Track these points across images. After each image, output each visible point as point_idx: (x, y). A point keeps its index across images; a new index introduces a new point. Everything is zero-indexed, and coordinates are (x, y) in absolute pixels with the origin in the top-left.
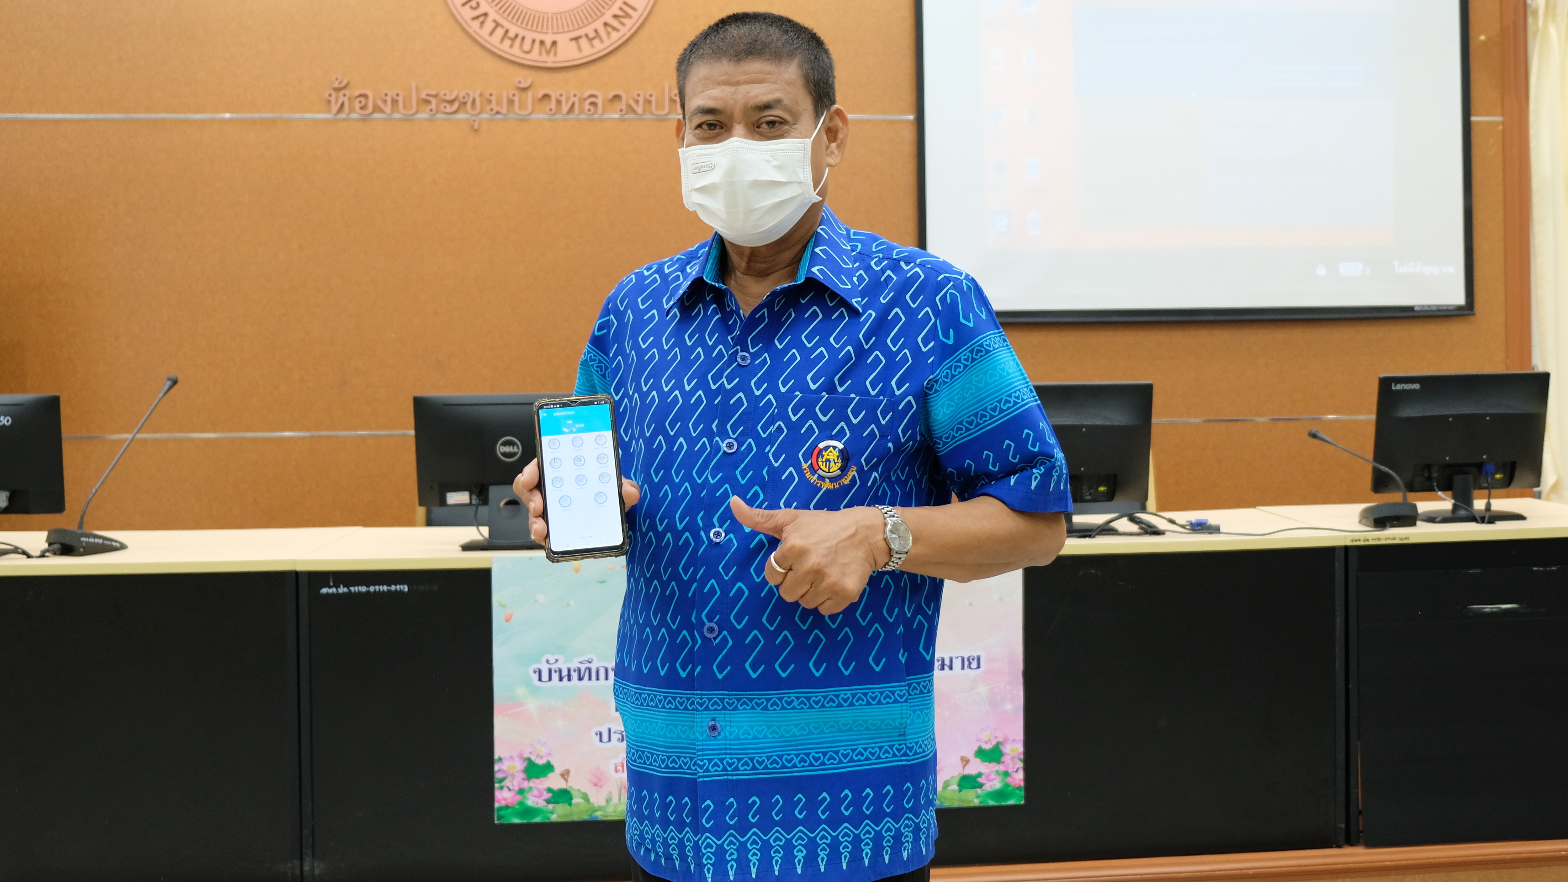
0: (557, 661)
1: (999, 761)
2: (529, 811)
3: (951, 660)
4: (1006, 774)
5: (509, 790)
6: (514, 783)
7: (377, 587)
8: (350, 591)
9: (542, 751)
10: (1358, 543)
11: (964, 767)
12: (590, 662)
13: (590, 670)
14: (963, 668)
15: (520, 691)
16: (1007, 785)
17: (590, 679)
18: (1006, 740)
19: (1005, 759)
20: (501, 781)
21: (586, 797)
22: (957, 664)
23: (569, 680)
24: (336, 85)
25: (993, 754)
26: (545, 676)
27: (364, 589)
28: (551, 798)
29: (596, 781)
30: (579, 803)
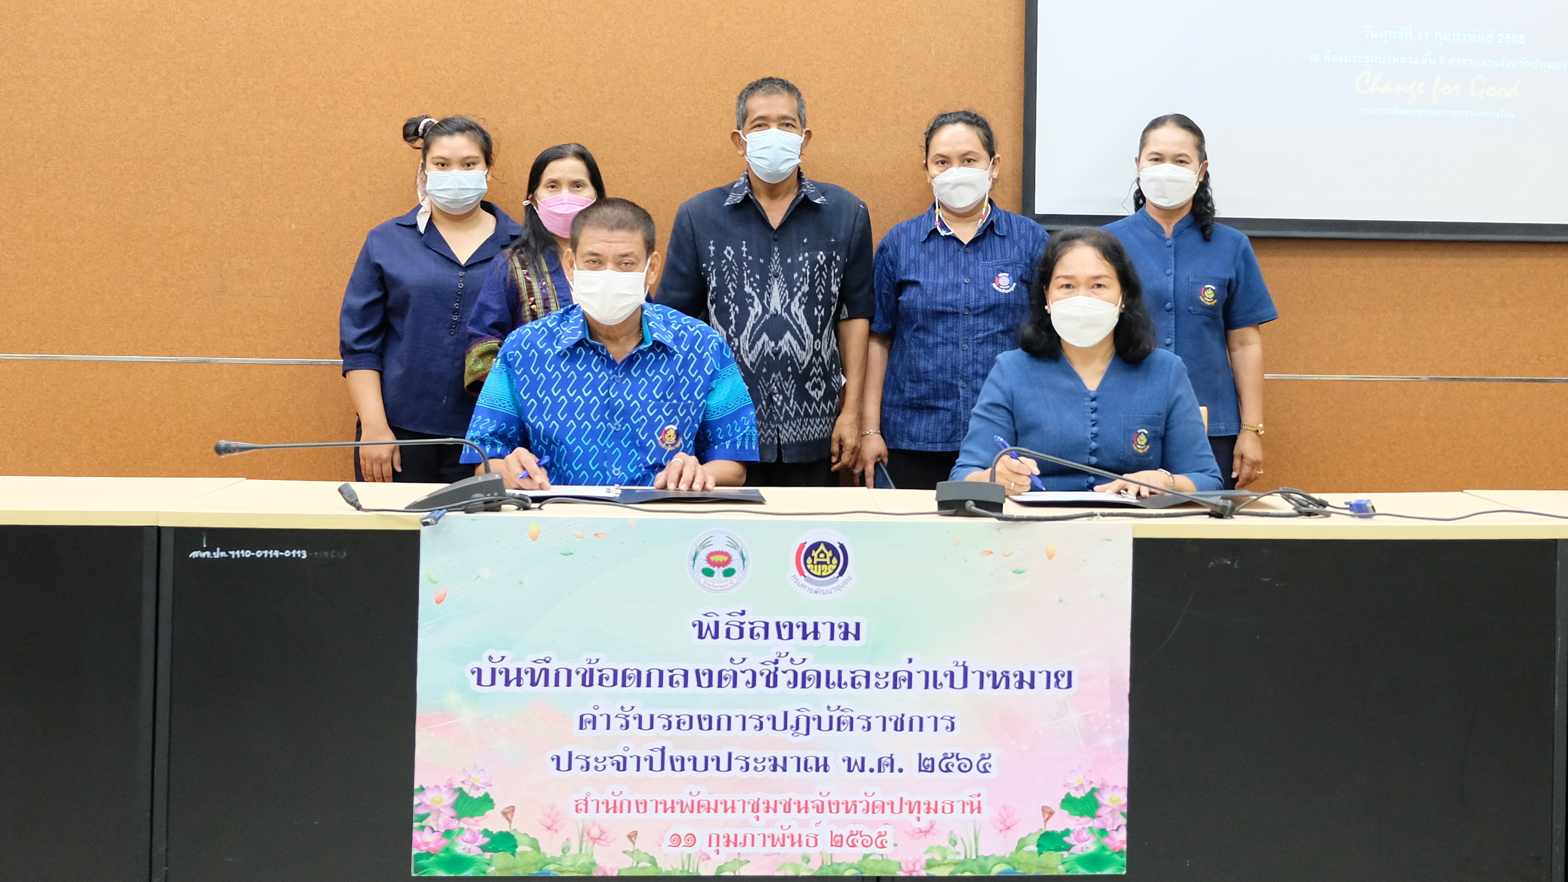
0: (503, 658)
1: (1094, 816)
2: (457, 861)
3: (1033, 673)
4: (1103, 831)
5: (433, 831)
6: (440, 821)
7: (264, 552)
8: (230, 556)
9: (478, 780)
11: (1046, 821)
12: (548, 662)
13: (547, 671)
14: (1048, 687)
15: (453, 697)
16: (1103, 848)
17: (546, 684)
18: (1104, 786)
19: (1102, 811)
20: (422, 818)
21: (535, 845)
22: (1040, 680)
23: (519, 684)
25: (1085, 804)
26: (486, 678)
27: (248, 554)
28: (489, 843)
29: (549, 822)
30: (526, 852)
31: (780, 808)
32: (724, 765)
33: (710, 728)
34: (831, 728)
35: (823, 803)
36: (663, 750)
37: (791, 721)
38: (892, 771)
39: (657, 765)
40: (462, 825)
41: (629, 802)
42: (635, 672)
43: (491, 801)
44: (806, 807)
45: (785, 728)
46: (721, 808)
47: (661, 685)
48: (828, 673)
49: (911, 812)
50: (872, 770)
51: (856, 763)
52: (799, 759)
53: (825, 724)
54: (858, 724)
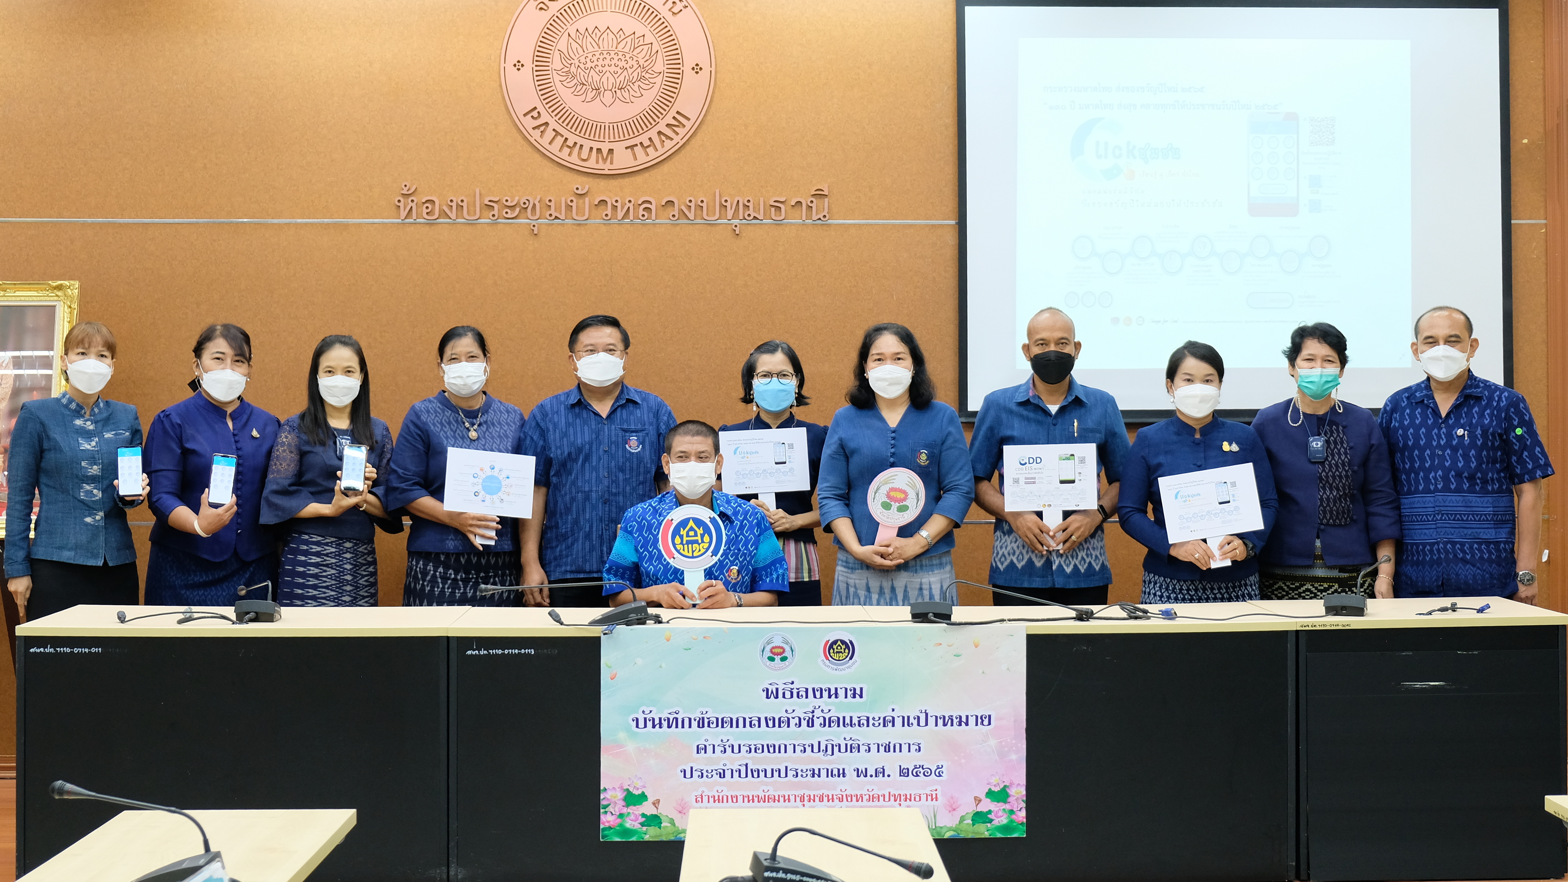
0: (651, 712)
1: (1006, 802)
2: (627, 832)
3: (967, 717)
4: (1012, 811)
5: (612, 814)
6: (616, 809)
7: (510, 651)
8: (490, 653)
9: (639, 784)
10: (1307, 628)
11: (977, 806)
12: (677, 714)
13: (677, 719)
14: (977, 725)
15: (622, 735)
16: (1012, 821)
17: (677, 727)
18: (1012, 784)
19: (1011, 799)
20: (606, 807)
21: (672, 822)
22: (972, 721)
23: (660, 727)
24: (405, 192)
25: (1000, 795)
26: (641, 724)
27: (500, 652)
28: (645, 821)
29: (680, 809)
30: (667, 827)
31: (817, 799)
32: (783, 774)
33: (774, 752)
34: (846, 751)
35: (842, 796)
36: (746, 765)
37: (823, 747)
38: (884, 776)
39: (743, 774)
40: (629, 810)
41: (727, 797)
42: (729, 719)
43: (646, 796)
44: (833, 799)
45: (819, 751)
46: (782, 799)
47: (744, 726)
48: (844, 718)
49: (895, 800)
50: (871, 776)
51: (862, 772)
52: (828, 770)
53: (843, 749)
54: (862, 748)
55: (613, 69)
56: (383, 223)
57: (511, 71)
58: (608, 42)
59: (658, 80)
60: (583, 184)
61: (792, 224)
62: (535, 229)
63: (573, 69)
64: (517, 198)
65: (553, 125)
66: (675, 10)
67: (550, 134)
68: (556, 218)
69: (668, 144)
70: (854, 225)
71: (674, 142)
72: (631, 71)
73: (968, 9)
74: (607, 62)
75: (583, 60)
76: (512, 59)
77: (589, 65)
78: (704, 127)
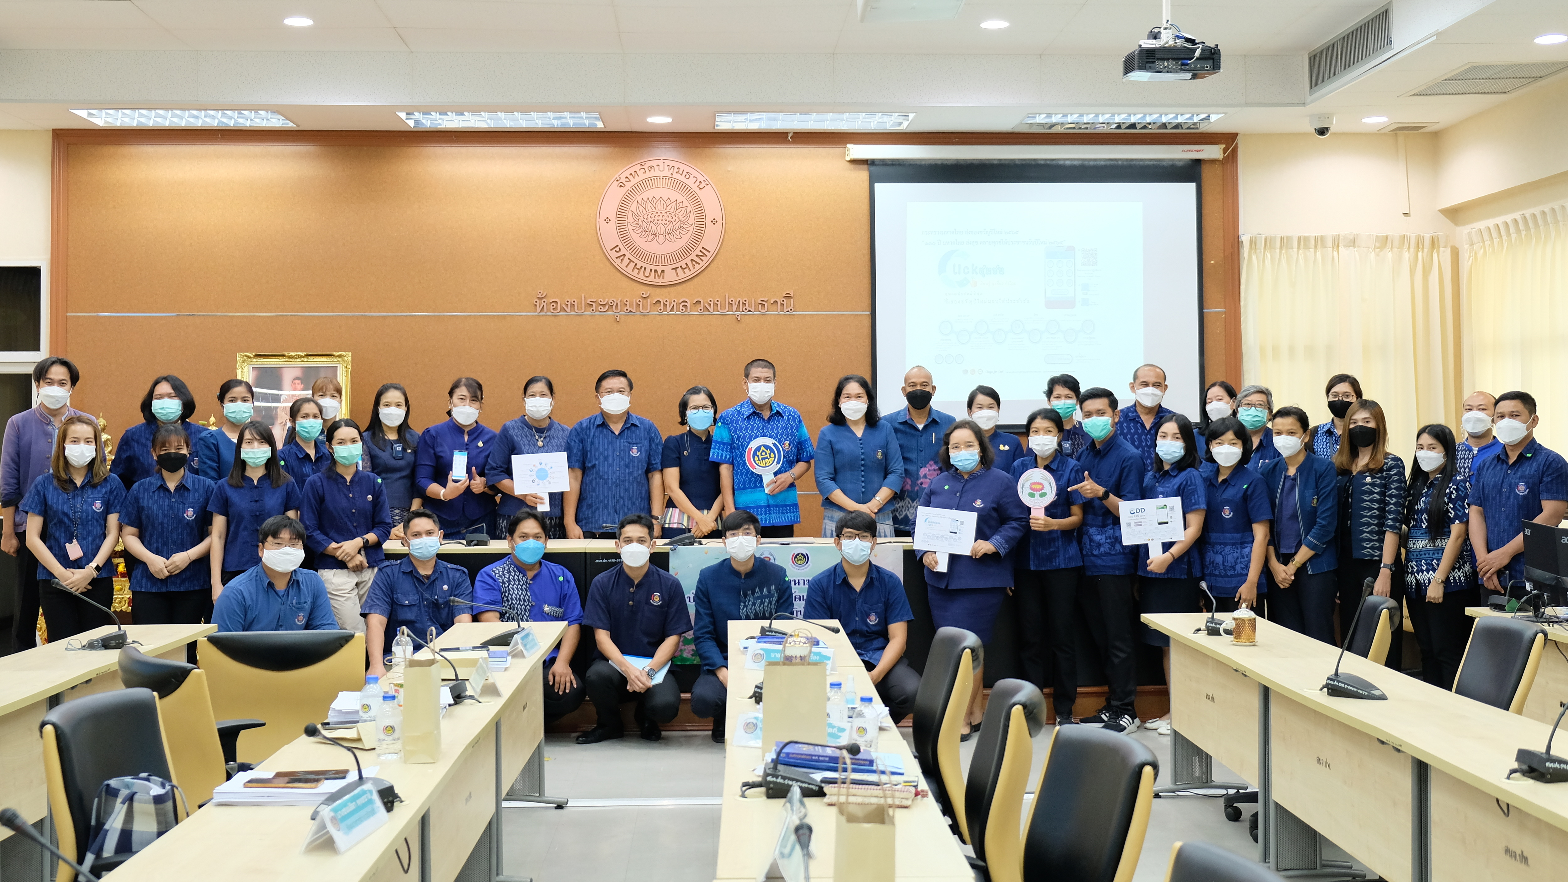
55: (664, 222)
56: (527, 315)
57: (603, 223)
58: (661, 206)
59: (691, 228)
60: (646, 291)
61: (772, 314)
62: (618, 318)
63: (640, 222)
64: (607, 300)
65: (628, 256)
66: (701, 186)
67: (626, 261)
68: (630, 311)
69: (697, 267)
70: (809, 314)
71: (701, 266)
72: (674, 223)
73: (876, 185)
74: (660, 218)
75: (646, 216)
76: (603, 217)
77: (650, 220)
78: (718, 256)
